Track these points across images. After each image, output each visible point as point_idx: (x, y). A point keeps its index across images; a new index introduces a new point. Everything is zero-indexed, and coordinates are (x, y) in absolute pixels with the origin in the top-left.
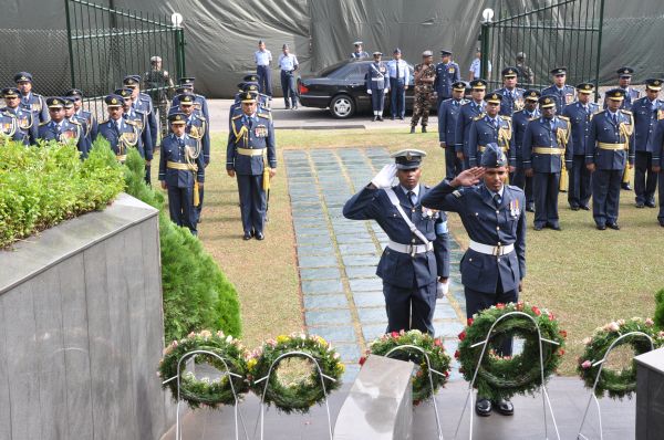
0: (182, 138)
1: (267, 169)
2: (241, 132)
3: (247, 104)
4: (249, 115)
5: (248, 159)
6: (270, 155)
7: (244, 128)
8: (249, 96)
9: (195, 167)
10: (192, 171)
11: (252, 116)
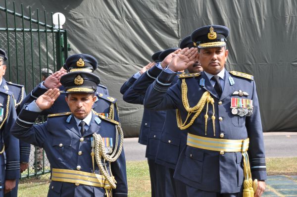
0: (87, 120)
1: (249, 181)
2: (201, 104)
3: (209, 51)
4: (215, 73)
5: (215, 159)
6: (255, 152)
7: (206, 97)
8: (214, 35)
9: (112, 180)
10: (103, 190)
11: (221, 75)
